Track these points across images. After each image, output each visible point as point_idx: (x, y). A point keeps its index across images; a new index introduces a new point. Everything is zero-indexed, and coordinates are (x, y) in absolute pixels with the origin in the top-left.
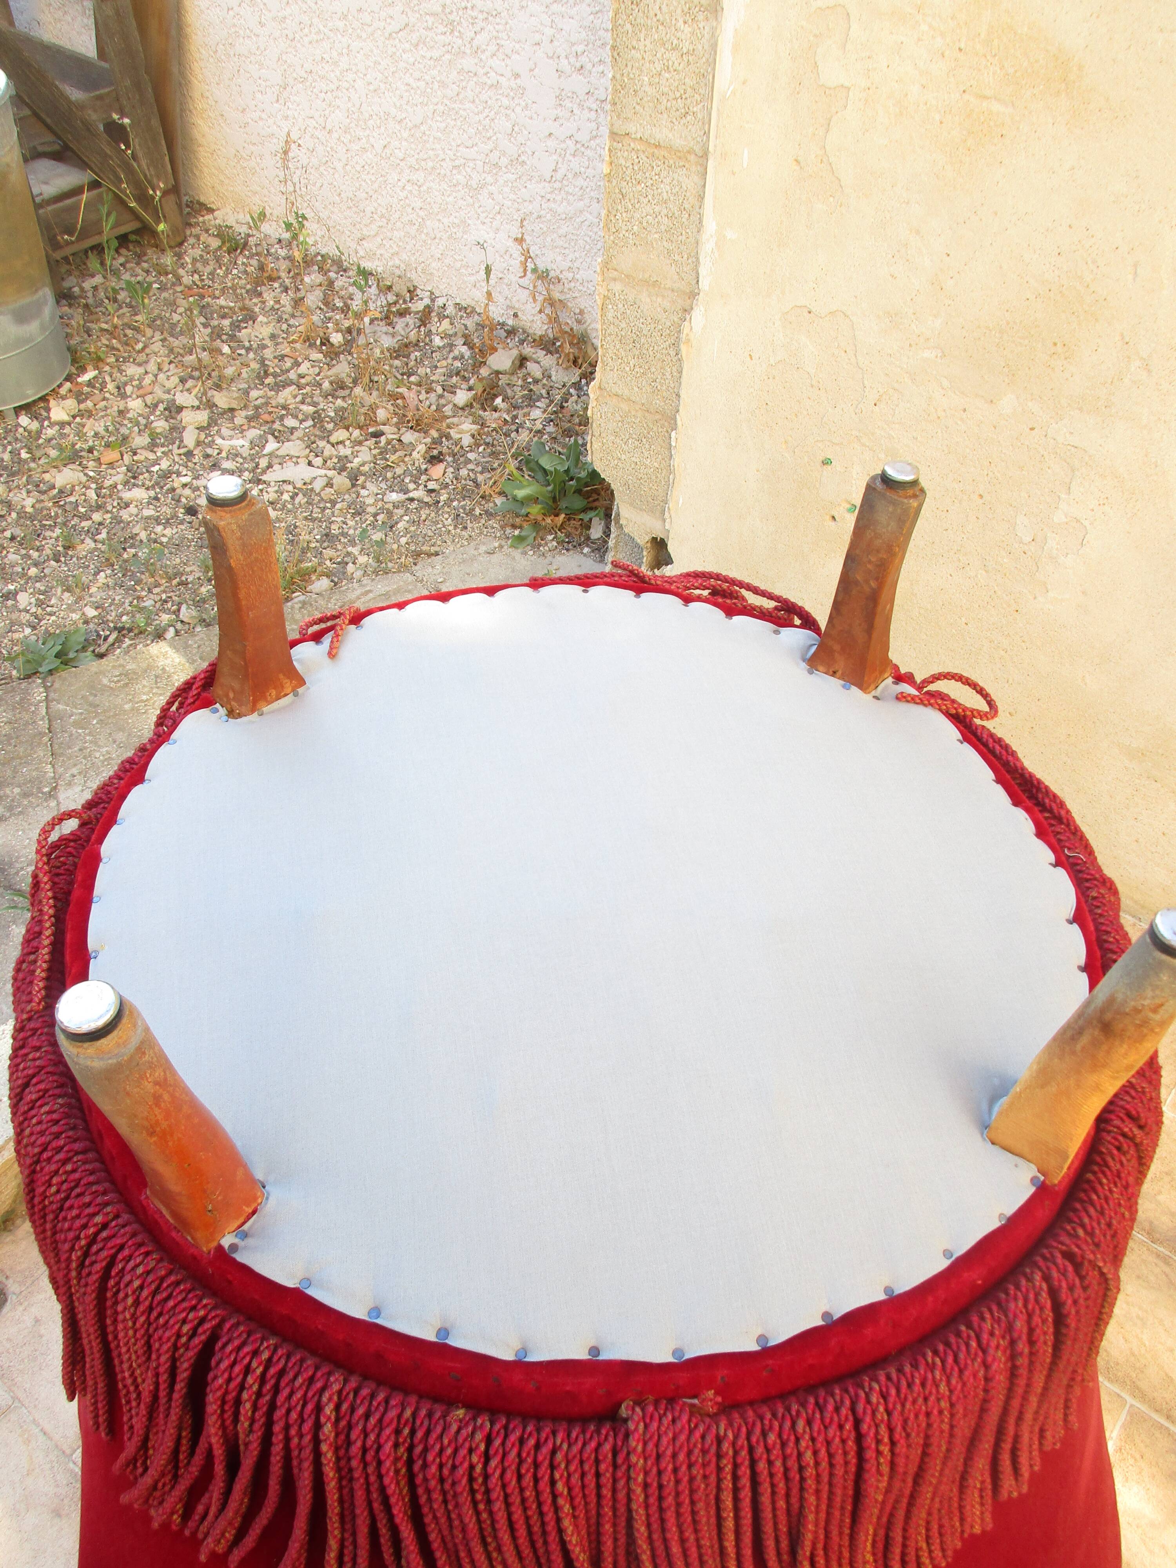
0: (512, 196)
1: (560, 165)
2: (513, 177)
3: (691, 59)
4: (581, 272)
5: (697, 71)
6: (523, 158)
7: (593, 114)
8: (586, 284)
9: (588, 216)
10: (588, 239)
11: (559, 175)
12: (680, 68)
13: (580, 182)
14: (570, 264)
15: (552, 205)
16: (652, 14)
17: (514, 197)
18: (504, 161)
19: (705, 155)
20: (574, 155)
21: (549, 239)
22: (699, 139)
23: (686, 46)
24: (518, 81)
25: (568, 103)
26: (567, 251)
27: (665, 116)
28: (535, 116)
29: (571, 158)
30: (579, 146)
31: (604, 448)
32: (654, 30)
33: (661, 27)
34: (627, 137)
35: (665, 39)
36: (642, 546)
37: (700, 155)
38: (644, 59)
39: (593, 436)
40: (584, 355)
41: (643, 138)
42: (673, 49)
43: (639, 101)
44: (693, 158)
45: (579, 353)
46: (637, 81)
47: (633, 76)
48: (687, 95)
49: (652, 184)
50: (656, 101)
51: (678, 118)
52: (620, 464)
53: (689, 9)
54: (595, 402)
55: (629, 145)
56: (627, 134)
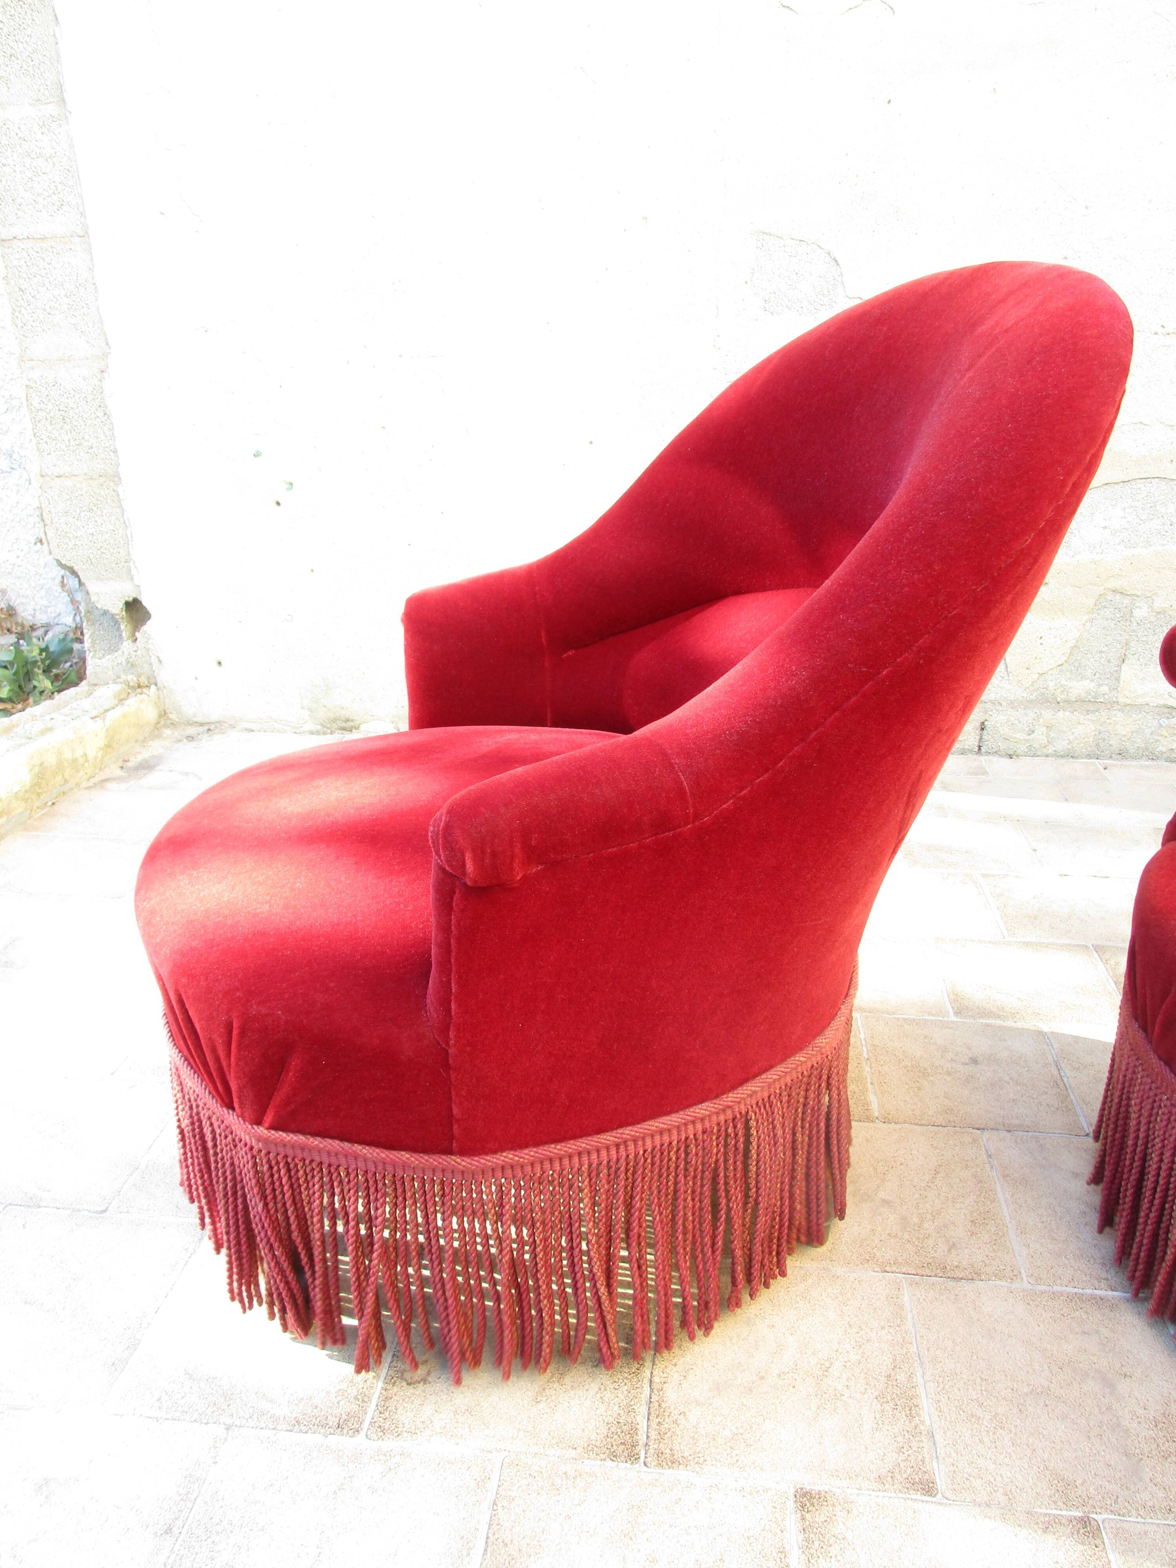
3: (54, 160)
5: (63, 168)
12: (47, 171)
16: (13, 134)
19: (86, 235)
22: (78, 222)
23: (48, 152)
27: (44, 212)
31: (59, 533)
32: (18, 147)
33: (23, 143)
34: (15, 240)
35: (29, 151)
36: (117, 617)
37: (82, 235)
38: (15, 171)
39: (45, 525)
40: (17, 624)
41: (30, 236)
42: (38, 157)
43: (19, 207)
44: (76, 239)
45: (11, 623)
46: (13, 191)
47: (8, 188)
48: (59, 190)
49: (47, 274)
50: (33, 203)
51: (56, 211)
52: (78, 543)
53: (43, 122)
54: (40, 491)
55: (19, 247)
56: (15, 238)
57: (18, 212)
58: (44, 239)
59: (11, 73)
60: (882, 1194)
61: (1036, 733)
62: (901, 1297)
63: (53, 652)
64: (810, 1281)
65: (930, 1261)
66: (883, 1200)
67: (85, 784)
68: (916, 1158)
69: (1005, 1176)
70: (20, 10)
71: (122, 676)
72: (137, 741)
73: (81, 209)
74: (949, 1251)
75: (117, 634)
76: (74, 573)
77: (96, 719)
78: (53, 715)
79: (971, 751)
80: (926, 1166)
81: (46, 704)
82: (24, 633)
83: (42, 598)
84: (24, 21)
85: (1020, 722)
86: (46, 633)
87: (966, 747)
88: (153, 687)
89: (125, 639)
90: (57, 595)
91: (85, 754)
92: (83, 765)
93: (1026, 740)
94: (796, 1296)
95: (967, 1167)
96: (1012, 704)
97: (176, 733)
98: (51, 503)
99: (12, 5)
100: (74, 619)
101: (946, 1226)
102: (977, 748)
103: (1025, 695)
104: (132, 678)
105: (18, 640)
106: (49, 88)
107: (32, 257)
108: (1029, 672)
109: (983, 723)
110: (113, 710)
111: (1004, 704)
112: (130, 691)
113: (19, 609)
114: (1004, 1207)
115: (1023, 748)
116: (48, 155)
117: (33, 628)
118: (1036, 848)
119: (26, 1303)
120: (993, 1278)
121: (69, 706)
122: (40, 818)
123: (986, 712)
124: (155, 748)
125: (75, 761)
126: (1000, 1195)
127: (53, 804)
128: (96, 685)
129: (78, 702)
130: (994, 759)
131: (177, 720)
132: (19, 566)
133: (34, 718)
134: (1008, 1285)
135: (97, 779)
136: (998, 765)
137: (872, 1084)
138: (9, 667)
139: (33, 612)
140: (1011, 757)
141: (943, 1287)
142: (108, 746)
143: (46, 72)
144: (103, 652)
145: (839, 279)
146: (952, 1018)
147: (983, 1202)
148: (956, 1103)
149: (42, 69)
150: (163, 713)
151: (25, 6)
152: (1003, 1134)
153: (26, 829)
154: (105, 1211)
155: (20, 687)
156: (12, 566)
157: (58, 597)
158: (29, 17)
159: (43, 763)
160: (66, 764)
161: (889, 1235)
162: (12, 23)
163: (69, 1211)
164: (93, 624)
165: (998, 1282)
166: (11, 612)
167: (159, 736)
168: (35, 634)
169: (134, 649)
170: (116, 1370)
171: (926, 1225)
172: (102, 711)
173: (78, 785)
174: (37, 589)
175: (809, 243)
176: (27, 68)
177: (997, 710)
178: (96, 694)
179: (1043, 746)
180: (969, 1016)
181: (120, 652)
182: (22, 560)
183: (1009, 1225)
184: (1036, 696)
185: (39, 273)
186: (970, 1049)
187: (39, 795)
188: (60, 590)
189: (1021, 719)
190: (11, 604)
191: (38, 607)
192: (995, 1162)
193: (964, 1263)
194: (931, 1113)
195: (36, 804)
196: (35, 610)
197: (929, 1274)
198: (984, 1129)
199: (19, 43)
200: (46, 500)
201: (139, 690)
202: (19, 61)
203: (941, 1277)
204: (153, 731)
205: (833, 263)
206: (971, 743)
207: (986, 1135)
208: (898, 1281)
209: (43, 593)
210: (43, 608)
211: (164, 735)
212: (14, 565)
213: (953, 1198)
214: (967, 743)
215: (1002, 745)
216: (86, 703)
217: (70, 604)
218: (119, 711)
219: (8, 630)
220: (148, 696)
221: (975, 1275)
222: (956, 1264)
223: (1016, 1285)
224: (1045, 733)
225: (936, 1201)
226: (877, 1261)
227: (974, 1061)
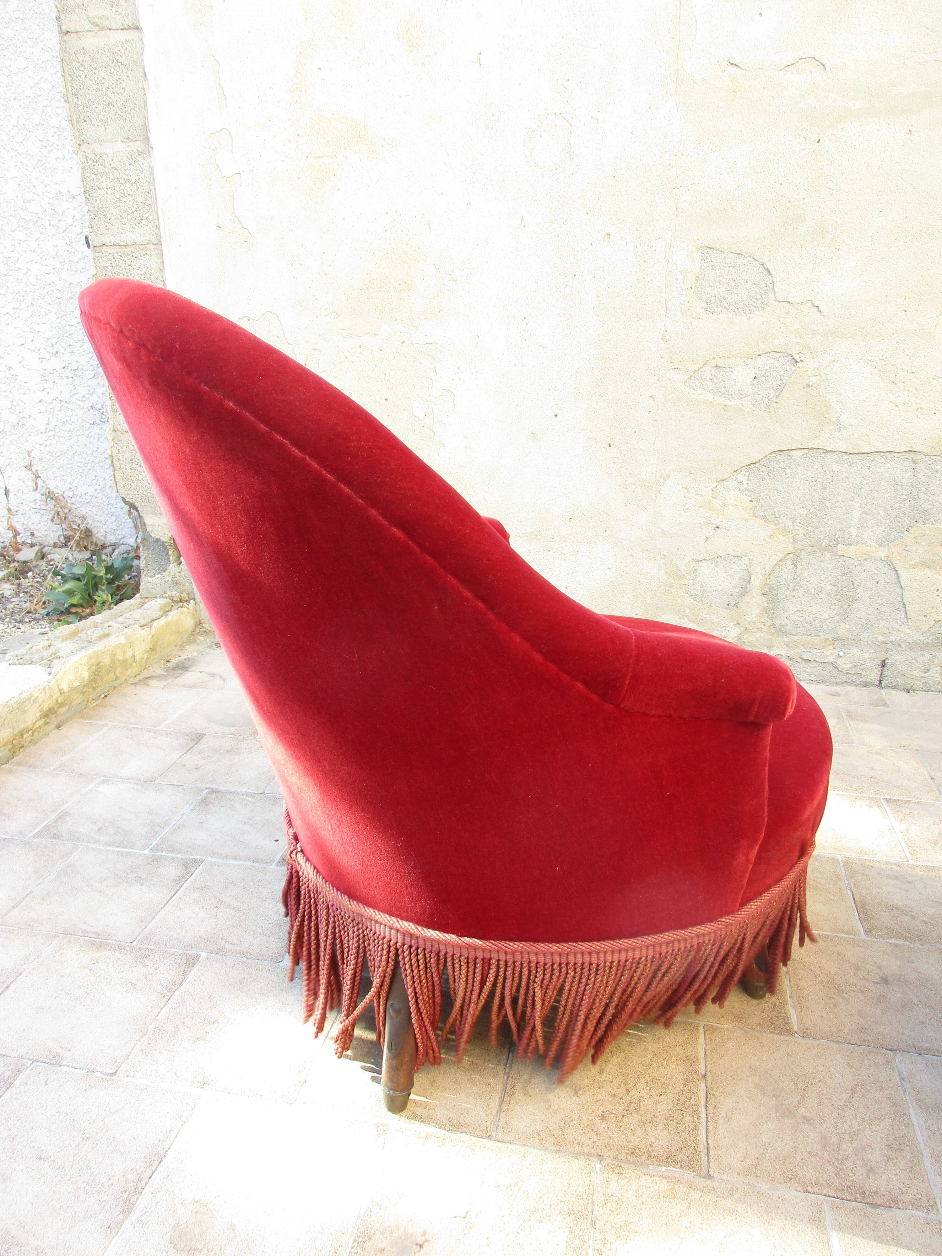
0: (18, 450)
1: (51, 419)
2: (16, 437)
3: (138, 185)
4: (79, 489)
5: (144, 191)
6: (22, 422)
7: (70, 379)
8: (84, 496)
9: (77, 448)
10: (80, 464)
11: (51, 427)
12: (132, 193)
13: (68, 427)
14: (70, 486)
15: (48, 448)
16: (107, 164)
17: (19, 450)
18: (8, 428)
19: (159, 243)
20: (60, 410)
21: (50, 473)
22: (153, 233)
23: (133, 178)
24: (12, 372)
25: (50, 378)
26: (66, 477)
27: (128, 225)
28: (27, 392)
29: (58, 413)
30: (63, 403)
31: (125, 476)
32: (111, 174)
33: (115, 171)
34: (104, 246)
35: (119, 178)
36: (166, 544)
37: (156, 243)
38: (107, 193)
39: (115, 470)
40: (92, 543)
41: (116, 244)
42: (125, 183)
43: (108, 221)
44: (151, 247)
45: (87, 542)
46: (105, 209)
47: (101, 206)
48: (140, 208)
49: (127, 273)
50: (120, 218)
51: (137, 224)
52: (139, 484)
53: (131, 155)
54: (112, 443)
55: (107, 251)
56: (104, 245)
57: (108, 225)
58: (126, 246)
59: (108, 117)
60: (802, 1111)
61: (931, 672)
62: (822, 1220)
63: (116, 569)
64: (737, 1195)
65: (850, 1184)
66: (804, 1117)
67: (132, 680)
68: (833, 1077)
69: (918, 1101)
70: (118, 69)
71: (168, 592)
72: (176, 646)
73: (157, 223)
74: (867, 1175)
75: (166, 557)
76: (135, 508)
77: (144, 627)
78: (110, 623)
79: (873, 685)
80: (842, 1084)
81: (106, 613)
82: (98, 550)
83: (112, 523)
84: (120, 77)
85: (917, 661)
86: (114, 550)
87: (868, 680)
88: (192, 601)
89: (172, 562)
90: (124, 521)
91: (134, 656)
92: (131, 665)
93: (922, 677)
94: (724, 1210)
95: (882, 1088)
96: (911, 646)
97: (208, 640)
98: (121, 452)
99: (113, 65)
100: (136, 541)
101: (863, 1148)
102: (878, 682)
103: (922, 639)
104: (175, 594)
105: (92, 556)
106: (137, 129)
107: (117, 260)
108: (926, 619)
109: (884, 661)
110: (158, 620)
111: (903, 646)
112: (173, 604)
113: (95, 531)
114: (918, 1132)
115: (918, 684)
116: (133, 181)
117: (104, 547)
118: (934, 777)
119: (40, 1158)
120: (910, 1207)
121: (124, 616)
122: (94, 708)
123: (887, 651)
124: (191, 651)
125: (125, 661)
126: (914, 1120)
127: (105, 696)
128: (146, 598)
129: (131, 613)
130: (894, 692)
131: (209, 629)
132: (96, 497)
133: (96, 625)
134: (924, 1215)
135: (143, 676)
136: (898, 698)
137: (791, 997)
138: (81, 578)
139: (104, 534)
140: (908, 691)
141: (863, 1213)
142: (153, 649)
143: (135, 116)
144: (154, 571)
145: (771, 286)
146: (864, 937)
147: (898, 1125)
148: (869, 1023)
149: (132, 114)
150: (198, 623)
151: (122, 66)
152: (915, 1056)
153: (82, 717)
154: (115, 1073)
155: (89, 595)
156: (90, 498)
157: (124, 523)
158: (125, 73)
159: (99, 663)
160: (118, 664)
161: (810, 1153)
162: (111, 79)
163: (84, 1071)
164: (148, 549)
165: (915, 1212)
166: (87, 534)
167: (194, 642)
168: (105, 551)
169: (179, 570)
170: (111, 1232)
171: (844, 1146)
172: (150, 621)
173: (126, 681)
174: (109, 516)
175: (746, 256)
176: (121, 113)
177: (897, 650)
178: (146, 606)
179: (937, 683)
180: (880, 936)
181: (167, 572)
182: (98, 493)
183: (924, 1152)
184: (932, 640)
185: (121, 272)
186: (880, 968)
187: (94, 688)
188: (126, 517)
189: (918, 659)
190: (88, 527)
191: (108, 530)
192: (908, 1086)
193: (882, 1189)
194: (846, 1030)
195: (92, 696)
196: (106, 532)
197: (849, 1198)
198: (896, 1050)
199: (116, 94)
200: (117, 450)
201: (181, 604)
202: (114, 108)
203: (861, 1202)
204: (190, 637)
205: (766, 272)
206: (873, 678)
207: (898, 1057)
208: (819, 1203)
209: (113, 519)
210: (112, 531)
211: (198, 641)
212: (92, 496)
213: (870, 1120)
214: (869, 677)
215: (901, 681)
216: (137, 614)
217: (134, 529)
218: (163, 621)
219: (85, 547)
220: (188, 608)
221: (893, 1203)
222: (874, 1189)
223: (932, 1216)
224: (939, 671)
225: (854, 1121)
226: (799, 1180)
227: (885, 981)
